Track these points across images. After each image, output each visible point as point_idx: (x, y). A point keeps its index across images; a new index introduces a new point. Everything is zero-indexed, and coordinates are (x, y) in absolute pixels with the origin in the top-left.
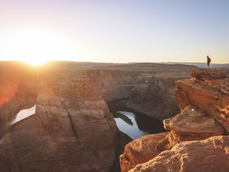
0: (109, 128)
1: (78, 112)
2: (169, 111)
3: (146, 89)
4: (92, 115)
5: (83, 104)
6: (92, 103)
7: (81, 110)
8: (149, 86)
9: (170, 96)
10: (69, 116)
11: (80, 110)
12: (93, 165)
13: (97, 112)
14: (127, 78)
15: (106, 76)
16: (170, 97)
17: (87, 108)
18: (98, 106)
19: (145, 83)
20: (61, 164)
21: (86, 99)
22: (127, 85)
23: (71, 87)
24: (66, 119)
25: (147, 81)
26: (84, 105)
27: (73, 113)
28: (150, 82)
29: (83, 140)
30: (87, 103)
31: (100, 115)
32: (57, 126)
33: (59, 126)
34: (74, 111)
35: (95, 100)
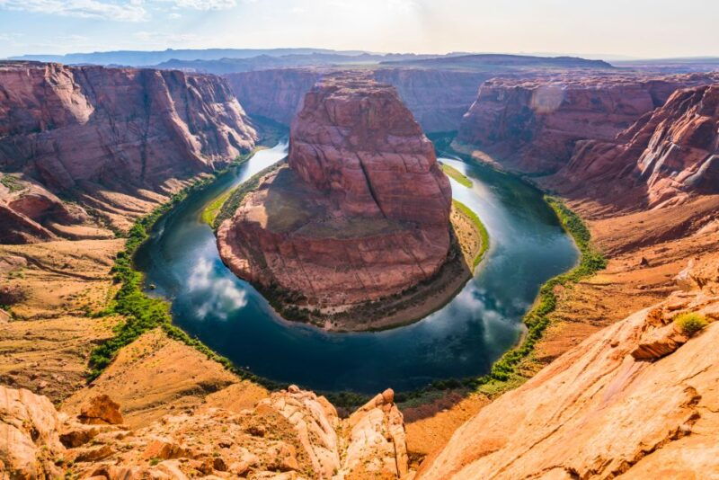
0: (439, 191)
1: (379, 158)
2: (543, 161)
3: (498, 114)
4: (405, 164)
5: (387, 142)
6: (404, 141)
7: (384, 154)
8: (506, 109)
9: (550, 130)
10: (362, 166)
11: (381, 155)
12: (414, 252)
13: (415, 160)
14: (454, 88)
15: (410, 85)
16: (550, 133)
17: (395, 152)
18: (415, 147)
19: (497, 101)
20: (361, 246)
21: (391, 134)
22: (452, 106)
23: (360, 106)
24: (356, 171)
25: (501, 97)
26: (388, 146)
27: (369, 160)
28: (509, 98)
29: (390, 210)
30: (393, 140)
31: (421, 166)
32: (339, 182)
33: (343, 182)
34: (369, 156)
35: (410, 135)
